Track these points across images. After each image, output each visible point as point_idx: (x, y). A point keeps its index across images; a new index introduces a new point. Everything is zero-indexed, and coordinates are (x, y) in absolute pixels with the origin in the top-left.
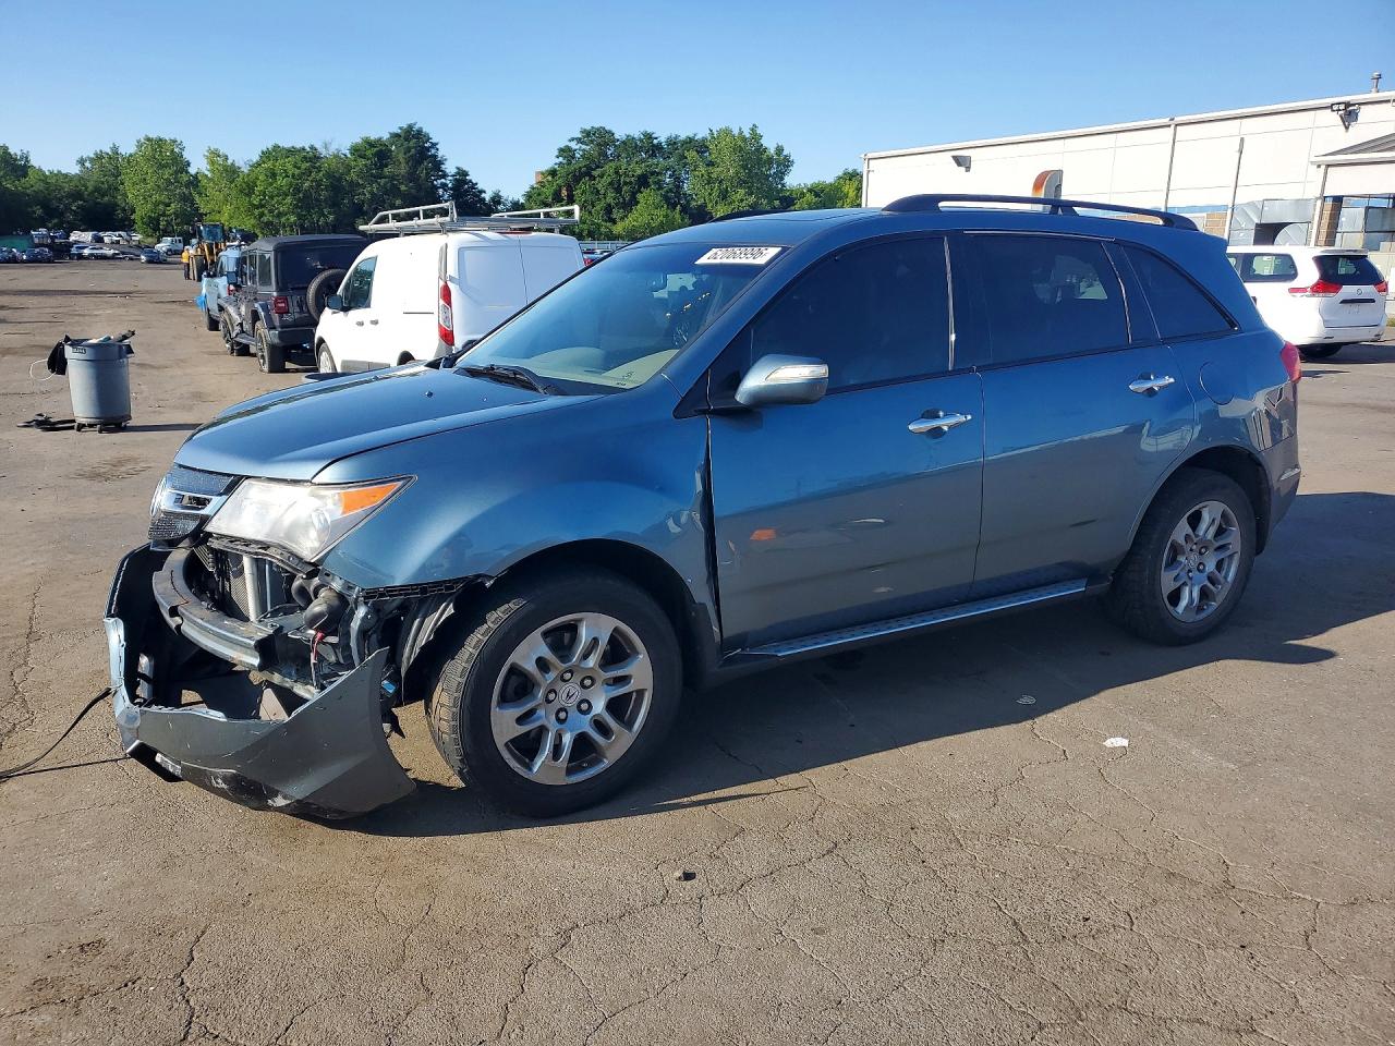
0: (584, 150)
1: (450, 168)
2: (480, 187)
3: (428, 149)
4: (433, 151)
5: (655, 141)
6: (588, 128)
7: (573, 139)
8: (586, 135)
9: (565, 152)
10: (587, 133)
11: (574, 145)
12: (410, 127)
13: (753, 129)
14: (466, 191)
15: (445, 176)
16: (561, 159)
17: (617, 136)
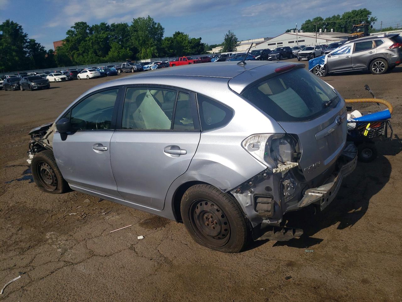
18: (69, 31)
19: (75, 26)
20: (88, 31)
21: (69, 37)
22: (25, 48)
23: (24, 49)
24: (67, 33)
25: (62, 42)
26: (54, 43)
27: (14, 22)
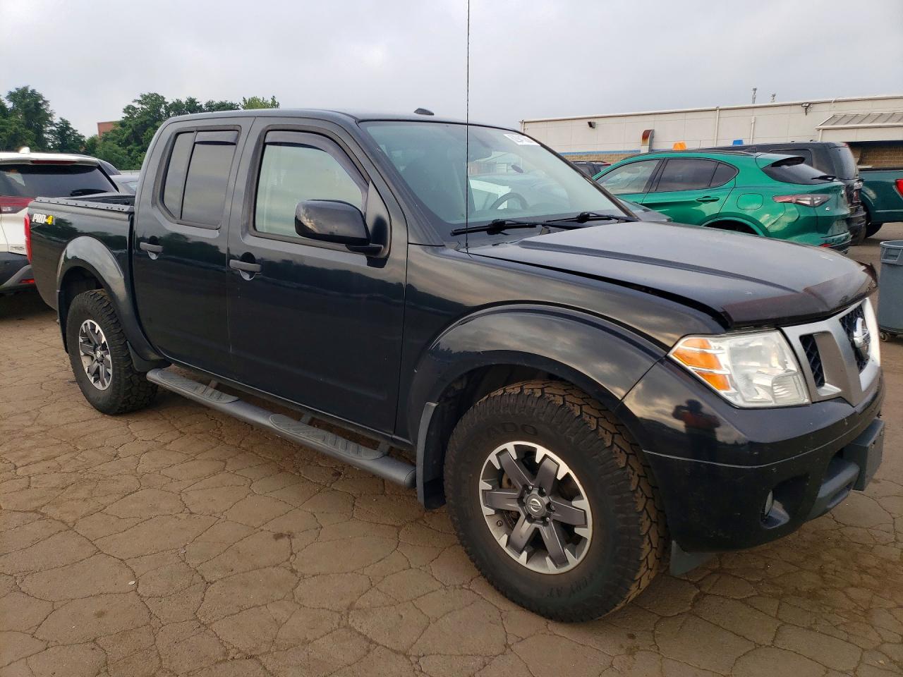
0: (142, 108)
1: (56, 120)
2: (79, 132)
3: (41, 105)
4: (44, 107)
5: (198, 104)
6: (147, 94)
7: (135, 101)
8: (146, 99)
9: (128, 109)
10: (145, 97)
11: (136, 105)
12: (26, 89)
13: (273, 99)
14: (69, 135)
15: (52, 124)
16: (126, 115)
17: (166, 100)
18: (129, 107)
19: (141, 99)
20: (162, 110)
21: (127, 117)
22: (48, 133)
23: (46, 136)
24: (125, 109)
25: (112, 127)
26: (99, 124)
27: (38, 91)
